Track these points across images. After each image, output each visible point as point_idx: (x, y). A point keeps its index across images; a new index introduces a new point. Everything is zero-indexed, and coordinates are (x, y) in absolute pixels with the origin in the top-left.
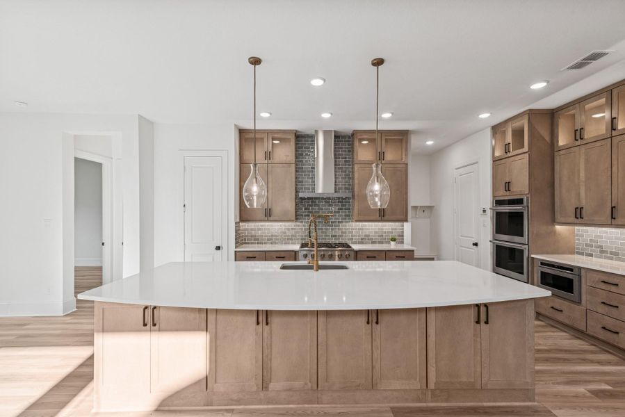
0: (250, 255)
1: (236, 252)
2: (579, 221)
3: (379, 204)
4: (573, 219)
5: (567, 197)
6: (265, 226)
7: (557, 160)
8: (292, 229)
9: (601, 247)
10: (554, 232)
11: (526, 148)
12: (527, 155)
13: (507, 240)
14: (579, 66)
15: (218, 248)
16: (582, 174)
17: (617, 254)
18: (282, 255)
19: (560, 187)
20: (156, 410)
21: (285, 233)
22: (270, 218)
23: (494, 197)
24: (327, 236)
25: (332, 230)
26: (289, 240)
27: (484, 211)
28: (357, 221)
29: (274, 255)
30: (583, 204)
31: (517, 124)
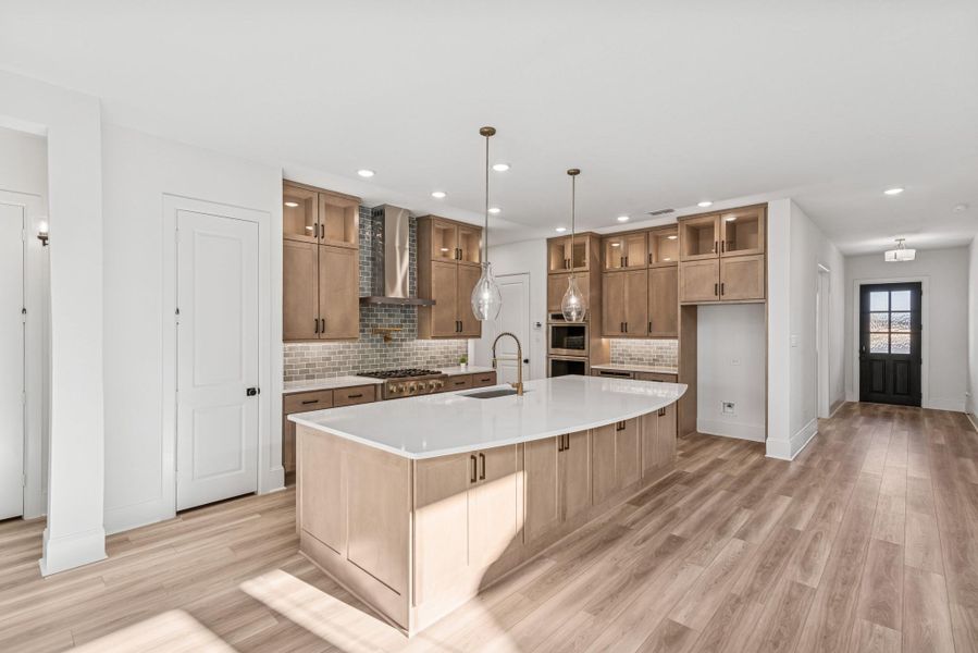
0: (309, 398)
1: (284, 395)
2: (624, 334)
3: (574, 318)
4: (619, 333)
5: (613, 313)
6: (297, 348)
7: (605, 279)
8: (340, 352)
9: (630, 355)
10: (600, 344)
11: (587, 267)
12: (588, 274)
13: (564, 354)
14: (654, 214)
15: (251, 392)
16: (626, 295)
17: (642, 360)
18: (358, 392)
19: (608, 305)
20: (479, 594)
21: (329, 359)
22: (323, 336)
23: (549, 311)
24: (388, 360)
25: (394, 351)
26: (336, 370)
27: (539, 325)
28: (434, 338)
29: (346, 394)
30: (627, 320)
31: (579, 240)
